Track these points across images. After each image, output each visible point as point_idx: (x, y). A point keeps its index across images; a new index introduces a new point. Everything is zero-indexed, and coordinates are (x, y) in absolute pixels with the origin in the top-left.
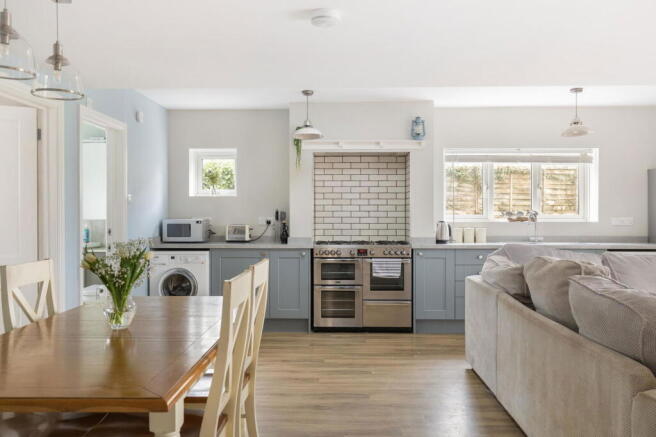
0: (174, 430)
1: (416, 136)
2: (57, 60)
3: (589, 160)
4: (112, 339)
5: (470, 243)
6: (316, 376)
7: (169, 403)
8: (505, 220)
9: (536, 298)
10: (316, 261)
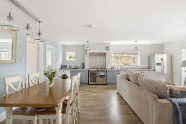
0: (60, 109)
1: (107, 50)
2: (39, 34)
3: (138, 54)
4: (49, 89)
5: (117, 69)
6: (89, 94)
7: (58, 105)
8: (123, 65)
9: (130, 79)
10: (89, 72)
